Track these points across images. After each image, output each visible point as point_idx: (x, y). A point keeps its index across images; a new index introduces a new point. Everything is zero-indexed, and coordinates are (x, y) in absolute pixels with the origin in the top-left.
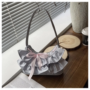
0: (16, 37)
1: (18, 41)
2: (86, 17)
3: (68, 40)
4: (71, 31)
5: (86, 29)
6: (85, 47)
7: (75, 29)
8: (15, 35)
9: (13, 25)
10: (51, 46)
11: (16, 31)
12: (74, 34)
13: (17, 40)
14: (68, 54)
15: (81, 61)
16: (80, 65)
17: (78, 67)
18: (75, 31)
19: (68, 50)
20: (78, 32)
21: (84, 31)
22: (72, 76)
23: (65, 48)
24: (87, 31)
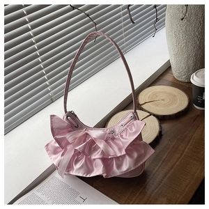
0: (48, 92)
1: (52, 100)
2: (200, 47)
3: (162, 98)
4: (168, 78)
5: (200, 72)
6: (199, 113)
7: (176, 72)
9: (41, 65)
10: (123, 110)
11: (49, 78)
12: (176, 84)
13: (50, 97)
14: (160, 126)
16: (186, 150)
17: (182, 154)
18: (177, 77)
19: (162, 119)
20: (183, 79)
21: (195, 77)
22: (168, 175)
23: (154, 115)
24: (203, 77)
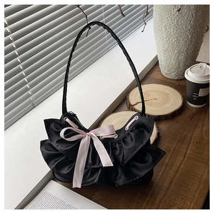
3: (154, 97)
4: (154, 75)
5: (194, 68)
6: (194, 111)
7: (166, 69)
8: (27, 90)
9: (20, 66)
11: (29, 80)
12: (165, 82)
15: (190, 143)
16: (188, 152)
17: (185, 156)
18: (166, 74)
19: (157, 119)
20: (173, 76)
22: (175, 180)
